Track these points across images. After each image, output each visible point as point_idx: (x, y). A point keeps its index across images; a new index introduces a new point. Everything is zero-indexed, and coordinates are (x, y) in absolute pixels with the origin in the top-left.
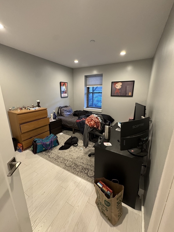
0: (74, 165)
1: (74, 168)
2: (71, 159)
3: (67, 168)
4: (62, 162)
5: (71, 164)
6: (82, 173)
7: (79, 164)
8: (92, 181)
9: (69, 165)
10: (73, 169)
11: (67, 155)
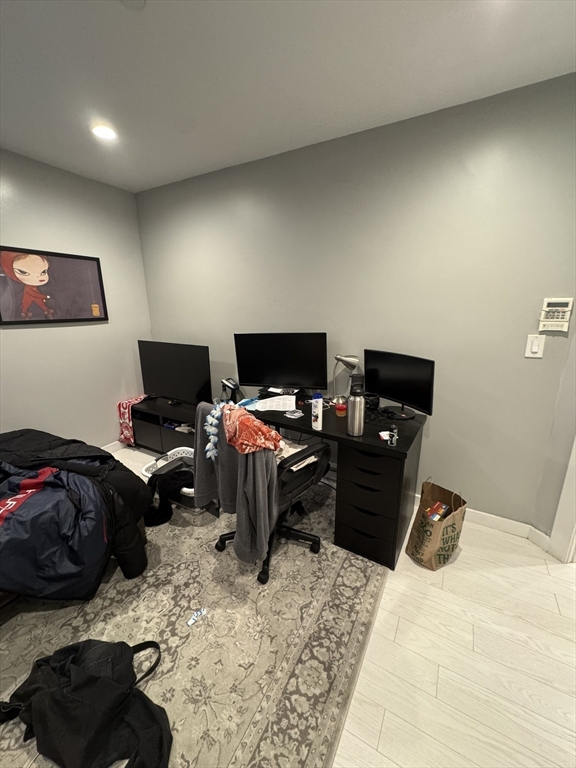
0: (321, 645)
1: (339, 644)
2: (279, 674)
3: (340, 685)
4: (304, 734)
5: (315, 663)
6: (358, 607)
7: (308, 622)
8: (379, 574)
9: (324, 675)
10: (343, 650)
11: (240, 711)
